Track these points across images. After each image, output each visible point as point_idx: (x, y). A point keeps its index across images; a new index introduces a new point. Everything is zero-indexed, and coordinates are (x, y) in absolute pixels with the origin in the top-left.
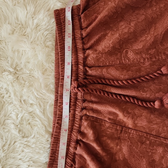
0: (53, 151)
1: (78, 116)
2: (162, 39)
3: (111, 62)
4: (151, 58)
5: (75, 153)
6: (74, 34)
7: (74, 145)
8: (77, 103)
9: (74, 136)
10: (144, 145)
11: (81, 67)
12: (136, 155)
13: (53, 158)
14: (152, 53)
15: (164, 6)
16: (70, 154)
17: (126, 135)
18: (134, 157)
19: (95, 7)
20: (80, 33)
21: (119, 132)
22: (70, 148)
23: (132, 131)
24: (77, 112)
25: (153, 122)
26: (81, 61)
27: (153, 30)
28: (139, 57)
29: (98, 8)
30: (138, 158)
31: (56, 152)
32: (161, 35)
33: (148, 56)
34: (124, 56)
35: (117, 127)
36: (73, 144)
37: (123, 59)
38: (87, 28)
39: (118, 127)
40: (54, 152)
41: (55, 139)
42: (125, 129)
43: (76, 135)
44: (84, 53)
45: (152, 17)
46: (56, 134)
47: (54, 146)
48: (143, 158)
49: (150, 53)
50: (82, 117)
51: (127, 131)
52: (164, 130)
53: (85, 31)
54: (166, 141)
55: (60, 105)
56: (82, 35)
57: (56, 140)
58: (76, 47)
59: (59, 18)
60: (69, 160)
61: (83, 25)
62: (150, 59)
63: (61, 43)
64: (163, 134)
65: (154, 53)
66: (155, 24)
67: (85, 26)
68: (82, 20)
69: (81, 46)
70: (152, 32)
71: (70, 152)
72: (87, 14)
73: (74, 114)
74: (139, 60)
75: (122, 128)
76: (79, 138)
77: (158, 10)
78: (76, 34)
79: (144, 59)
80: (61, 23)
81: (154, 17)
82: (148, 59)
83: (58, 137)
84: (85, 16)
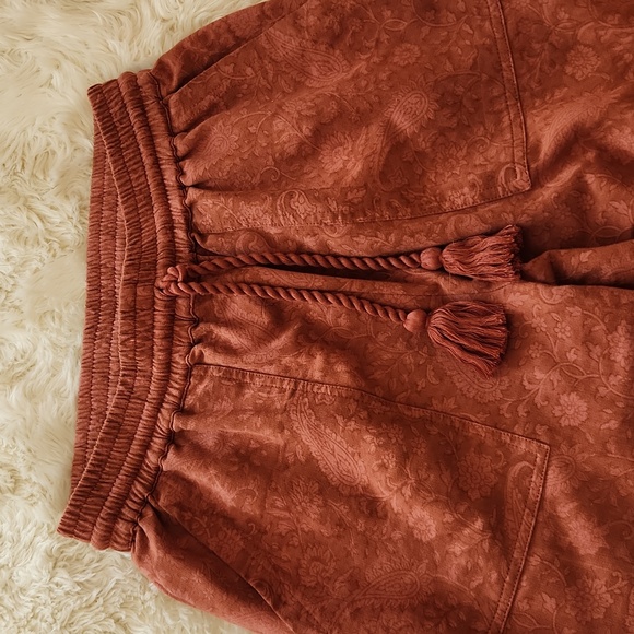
0: (100, 457)
1: (179, 367)
2: (384, 165)
3: (250, 221)
4: (353, 215)
5: (158, 469)
6: (155, 151)
7: (161, 445)
8: (177, 329)
9: (164, 419)
10: (353, 423)
11: (180, 234)
12: (337, 449)
13: (94, 477)
14: (356, 201)
15: (389, 78)
16: (145, 470)
17: (306, 400)
18: (333, 454)
19: (208, 77)
20: (168, 146)
21: (288, 393)
22: (149, 453)
23: (323, 388)
24: (177, 357)
25: (374, 364)
26: (178, 217)
27: (363, 142)
28: (319, 209)
29: (218, 80)
30: (345, 456)
31: (106, 462)
32: (381, 155)
33: (345, 209)
34: (281, 206)
35: (282, 382)
36: (157, 443)
37: (280, 212)
38: (187, 131)
39: (286, 382)
40: (101, 461)
41: (112, 424)
42: (303, 386)
43: (168, 418)
44: (184, 196)
45: (358, 108)
46: (117, 411)
47: (106, 444)
48: (356, 457)
49: (349, 201)
50: (192, 370)
51: (309, 389)
52: (403, 384)
53: (183, 137)
54: (411, 410)
55: (126, 340)
56: (174, 149)
57: (114, 428)
58: (164, 184)
59: (106, 114)
60: (139, 487)
61: (176, 124)
62: (349, 217)
63: (123, 181)
64: (402, 395)
65: (362, 202)
66: (367, 126)
67: (182, 127)
68: (173, 111)
69: (174, 179)
70: (361, 148)
71: (147, 466)
72: (185, 96)
73: (169, 363)
74: (319, 218)
75: (296, 385)
76: (177, 424)
77: (371, 87)
78: (158, 149)
79: (335, 217)
80: (116, 127)
81: (362, 108)
82: (344, 215)
83: (119, 420)
84: (182, 101)
